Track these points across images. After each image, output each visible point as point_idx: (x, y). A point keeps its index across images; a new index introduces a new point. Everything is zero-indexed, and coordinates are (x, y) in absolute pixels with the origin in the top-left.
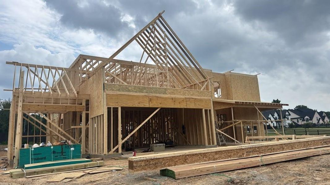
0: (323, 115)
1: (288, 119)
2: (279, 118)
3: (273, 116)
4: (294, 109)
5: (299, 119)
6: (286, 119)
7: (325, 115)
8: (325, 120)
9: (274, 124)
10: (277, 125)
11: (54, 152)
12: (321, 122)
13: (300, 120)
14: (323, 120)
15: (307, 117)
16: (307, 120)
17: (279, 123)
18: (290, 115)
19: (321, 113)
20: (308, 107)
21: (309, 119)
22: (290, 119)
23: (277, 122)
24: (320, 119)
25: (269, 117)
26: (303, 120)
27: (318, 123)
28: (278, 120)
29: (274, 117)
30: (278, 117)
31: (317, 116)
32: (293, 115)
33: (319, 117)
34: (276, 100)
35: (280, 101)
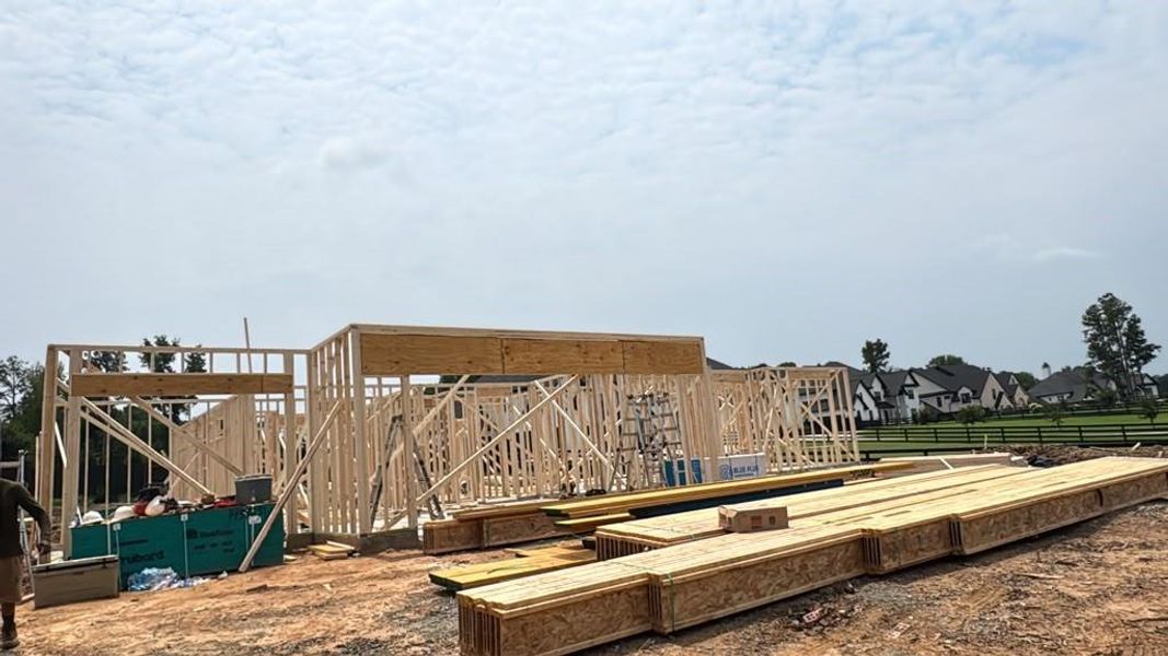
0: (1011, 382)
1: (911, 397)
2: (885, 396)
3: (868, 389)
4: (925, 368)
5: (942, 398)
6: (907, 398)
7: (1016, 382)
8: (1017, 399)
9: (871, 412)
10: (880, 416)
11: (191, 534)
12: (1005, 402)
13: (946, 398)
14: (1011, 398)
15: (965, 390)
16: (966, 399)
17: (888, 410)
18: (916, 384)
19: (1003, 377)
20: (965, 361)
21: (971, 394)
22: (916, 395)
23: (878, 404)
24: (1001, 394)
25: (858, 392)
26: (955, 400)
27: (997, 405)
28: (883, 400)
29: (872, 391)
30: (882, 393)
31: (992, 385)
32: (926, 387)
33: (999, 389)
34: (874, 341)
35: (886, 345)
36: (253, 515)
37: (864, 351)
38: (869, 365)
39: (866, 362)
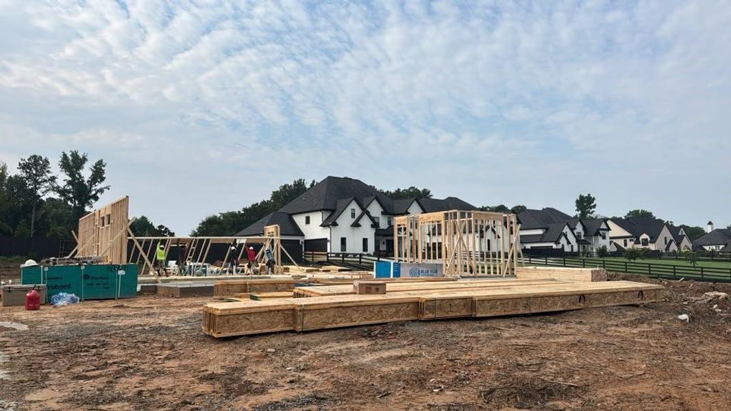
0: (680, 234)
1: (604, 238)
2: (584, 236)
3: (572, 230)
5: (628, 240)
6: (600, 238)
7: (684, 233)
8: (682, 245)
9: (572, 246)
10: (579, 250)
12: (673, 247)
13: (630, 240)
14: (678, 244)
15: (644, 236)
16: (645, 242)
17: (586, 246)
18: (609, 229)
19: (673, 230)
21: (649, 239)
22: (607, 238)
23: (578, 241)
24: (671, 241)
25: (564, 231)
26: (637, 242)
27: (667, 249)
28: (583, 238)
29: (575, 232)
30: (583, 233)
31: (666, 233)
32: (616, 230)
33: (670, 237)
34: (586, 195)
35: (594, 199)
36: (120, 270)
37: (577, 202)
38: (580, 212)
39: (578, 210)
